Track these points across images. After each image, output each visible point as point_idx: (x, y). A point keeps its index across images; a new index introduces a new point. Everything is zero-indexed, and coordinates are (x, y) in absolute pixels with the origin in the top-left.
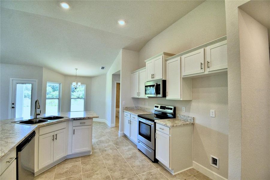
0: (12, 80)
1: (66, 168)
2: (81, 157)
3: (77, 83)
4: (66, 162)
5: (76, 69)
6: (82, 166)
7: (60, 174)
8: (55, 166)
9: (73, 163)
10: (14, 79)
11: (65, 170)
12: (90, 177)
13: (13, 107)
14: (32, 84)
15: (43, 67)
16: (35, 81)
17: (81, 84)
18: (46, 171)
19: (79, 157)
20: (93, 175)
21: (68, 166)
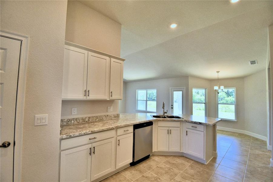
0: (171, 89)
1: (176, 161)
2: (195, 161)
3: (219, 88)
4: (180, 158)
5: (218, 72)
6: (187, 167)
7: (169, 162)
8: (172, 156)
9: (183, 161)
10: (172, 88)
11: (175, 162)
12: (184, 179)
13: (172, 108)
14: (182, 91)
15: (188, 77)
16: (184, 88)
17: (224, 87)
18: (164, 155)
19: (192, 160)
20: (187, 180)
21: (179, 161)
